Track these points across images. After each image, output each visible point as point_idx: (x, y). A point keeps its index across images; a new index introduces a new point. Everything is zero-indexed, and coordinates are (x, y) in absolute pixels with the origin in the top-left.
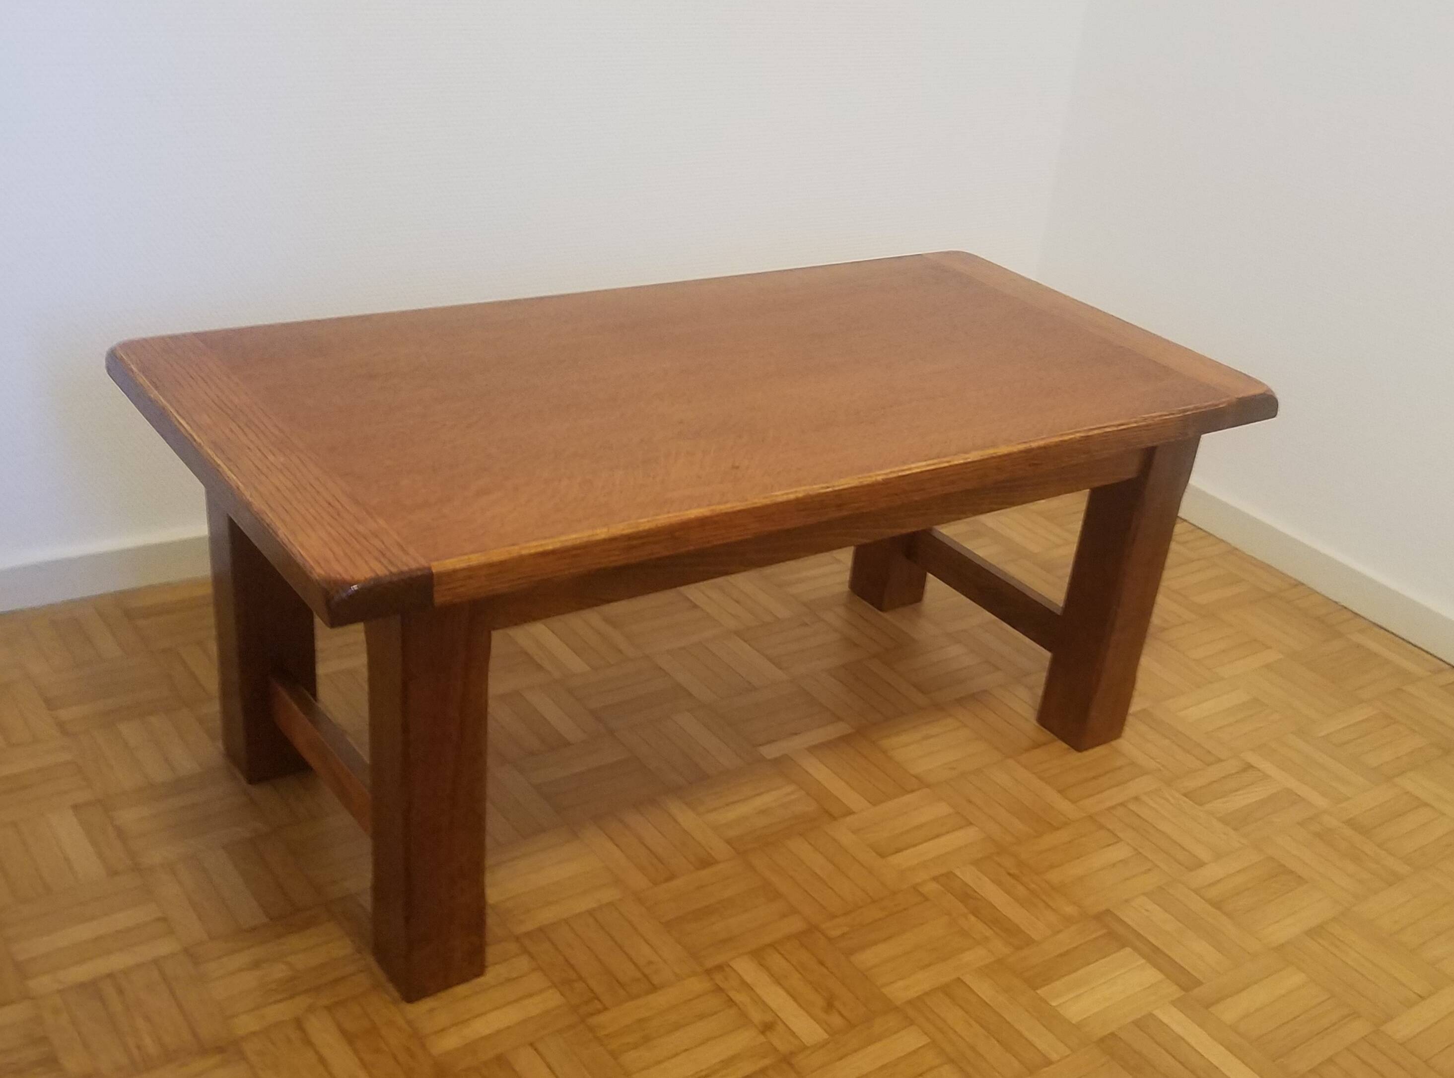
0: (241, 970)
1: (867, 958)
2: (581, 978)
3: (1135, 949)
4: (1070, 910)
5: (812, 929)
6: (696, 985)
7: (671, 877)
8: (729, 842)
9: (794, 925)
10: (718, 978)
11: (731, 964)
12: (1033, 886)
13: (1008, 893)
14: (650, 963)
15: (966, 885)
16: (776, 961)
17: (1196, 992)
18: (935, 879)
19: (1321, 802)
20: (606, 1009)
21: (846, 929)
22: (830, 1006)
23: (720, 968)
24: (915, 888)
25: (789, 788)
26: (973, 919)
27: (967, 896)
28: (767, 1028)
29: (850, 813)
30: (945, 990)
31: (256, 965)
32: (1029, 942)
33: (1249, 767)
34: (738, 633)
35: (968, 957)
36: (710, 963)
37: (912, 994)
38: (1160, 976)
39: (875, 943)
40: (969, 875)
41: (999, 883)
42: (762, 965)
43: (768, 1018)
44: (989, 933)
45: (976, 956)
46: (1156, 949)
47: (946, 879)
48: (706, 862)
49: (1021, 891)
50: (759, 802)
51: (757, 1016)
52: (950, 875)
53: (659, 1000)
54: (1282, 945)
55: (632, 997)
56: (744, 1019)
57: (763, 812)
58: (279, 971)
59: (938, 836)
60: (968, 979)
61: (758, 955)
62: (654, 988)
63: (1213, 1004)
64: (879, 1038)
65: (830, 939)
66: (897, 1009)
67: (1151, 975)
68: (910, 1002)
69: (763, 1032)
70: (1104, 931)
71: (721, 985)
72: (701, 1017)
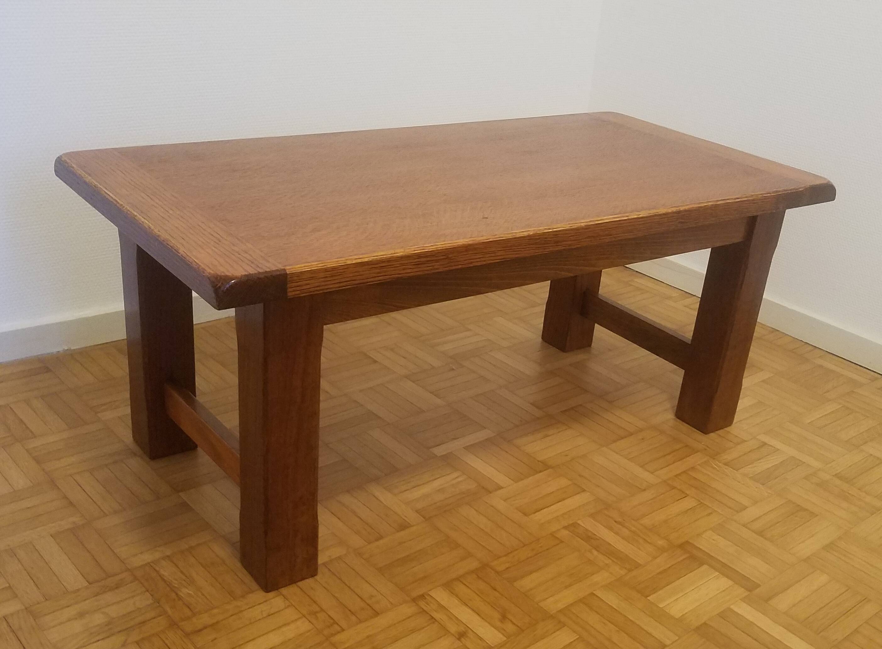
0: (69, 620)
1: (527, 583)
2: (322, 610)
3: (709, 565)
4: (661, 543)
5: (485, 566)
6: (408, 610)
7: (381, 538)
8: (418, 512)
9: (474, 564)
10: (422, 604)
11: (430, 593)
12: (633, 529)
13: (617, 533)
14: (372, 596)
15: (587, 530)
16: (460, 588)
17: (757, 591)
18: (565, 528)
20: (343, 630)
21: (507, 565)
22: (504, 618)
23: (422, 597)
24: (552, 535)
25: (455, 475)
26: (595, 553)
27: (589, 537)
28: (461, 636)
29: (501, 488)
30: (581, 601)
31: (81, 615)
32: (638, 566)
33: (764, 444)
34: (407, 377)
35: (597, 578)
36: (415, 594)
37: (560, 606)
38: (730, 583)
39: (531, 573)
40: (588, 524)
41: (610, 529)
42: (453, 593)
43: (462, 629)
44: (608, 561)
45: (601, 578)
46: (725, 565)
47: (573, 527)
48: (404, 526)
49: (626, 532)
50: (436, 484)
51: (453, 628)
52: (575, 525)
53: (382, 621)
54: (808, 558)
55: (360, 621)
56: (446, 632)
57: (441, 490)
58: (98, 619)
59: (564, 499)
60: (599, 593)
61: (448, 586)
62: (377, 614)
63: (770, 598)
64: (543, 637)
65: (497, 572)
66: (552, 617)
67: (724, 582)
68: (560, 611)
69: (459, 639)
70: (688, 555)
71: (425, 608)
72: (413, 631)
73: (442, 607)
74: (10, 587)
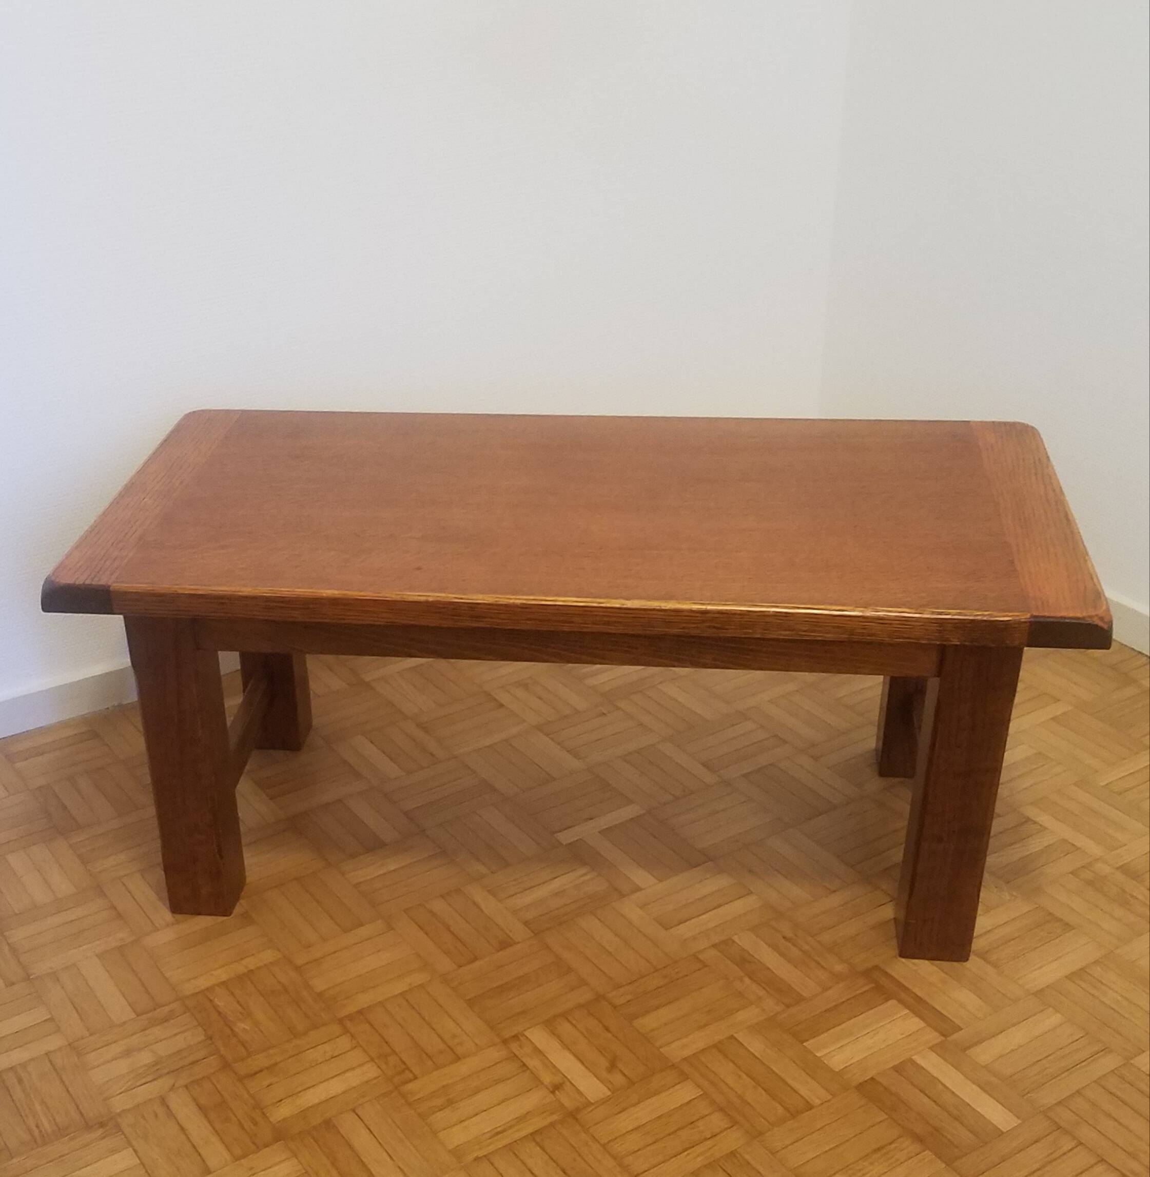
0: (115, 1059)
1: (648, 1022)
2: (394, 1052)
3: (901, 1001)
4: (839, 967)
5: (599, 998)
6: (495, 1054)
7: (475, 959)
8: (526, 923)
9: (584, 996)
10: (514, 1046)
11: (526, 1033)
12: (806, 947)
13: (782, 954)
14: (454, 1036)
15: (743, 949)
16: (565, 1028)
17: (955, 1037)
18: (714, 946)
19: (1094, 849)
20: (416, 1078)
21: (629, 997)
22: (613, 1066)
23: (515, 1037)
24: (695, 958)
25: (584, 871)
26: (747, 980)
27: (744, 961)
28: (556, 1088)
29: (639, 889)
30: (718, 1047)
31: (128, 1053)
32: (800, 999)
34: (539, 728)
35: (742, 1016)
36: (507, 1034)
37: (687, 1053)
38: (922, 1024)
39: (657, 1008)
40: (745, 941)
41: (775, 947)
42: (554, 1034)
43: (557, 1079)
44: (761, 993)
45: (750, 1015)
46: (919, 999)
47: (725, 945)
48: (505, 944)
49: (795, 952)
50: (556, 885)
51: (547, 1078)
52: (728, 942)
53: (464, 1068)
54: (1042, 990)
55: (437, 1067)
56: (537, 1081)
57: (557, 894)
58: (146, 1058)
59: (719, 906)
60: (740, 1037)
61: (550, 1025)
62: (458, 1058)
63: (969, 1047)
64: (657, 1093)
65: (615, 1007)
66: (673, 1066)
67: (915, 1023)
68: (685, 1059)
69: (553, 1092)
70: (873, 985)
71: (517, 1053)
72: (498, 1082)
73: (538, 1051)
74: (51, 1019)
